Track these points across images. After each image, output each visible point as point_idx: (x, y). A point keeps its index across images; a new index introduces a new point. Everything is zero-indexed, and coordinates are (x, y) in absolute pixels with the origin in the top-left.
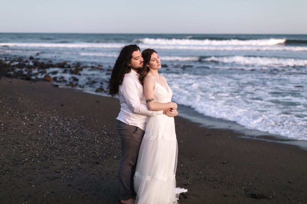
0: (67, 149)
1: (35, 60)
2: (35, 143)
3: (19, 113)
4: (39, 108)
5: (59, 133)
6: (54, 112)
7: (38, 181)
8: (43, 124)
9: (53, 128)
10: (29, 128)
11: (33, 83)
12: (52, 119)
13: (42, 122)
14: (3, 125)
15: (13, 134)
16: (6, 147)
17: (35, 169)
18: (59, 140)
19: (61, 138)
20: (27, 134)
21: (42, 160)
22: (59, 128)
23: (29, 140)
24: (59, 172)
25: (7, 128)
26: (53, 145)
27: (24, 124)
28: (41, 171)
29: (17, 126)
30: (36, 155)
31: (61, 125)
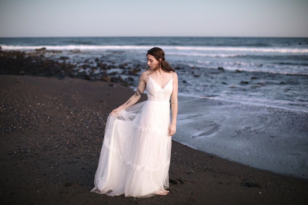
0: (96, 140)
1: (99, 62)
2: (70, 134)
3: (68, 108)
4: (87, 105)
5: (95, 127)
6: (99, 108)
7: (58, 164)
8: (85, 118)
9: (92, 122)
10: (71, 121)
11: (91, 83)
12: (95, 115)
13: (85, 116)
14: (50, 119)
15: (54, 126)
16: (43, 136)
17: (60, 154)
18: (92, 132)
19: (95, 131)
20: (67, 126)
21: (69, 148)
22: (97, 122)
23: (66, 131)
24: (79, 158)
25: (51, 121)
26: (85, 136)
27: (67, 118)
28: (64, 156)
29: (61, 119)
30: (66, 144)
31: (101, 120)
